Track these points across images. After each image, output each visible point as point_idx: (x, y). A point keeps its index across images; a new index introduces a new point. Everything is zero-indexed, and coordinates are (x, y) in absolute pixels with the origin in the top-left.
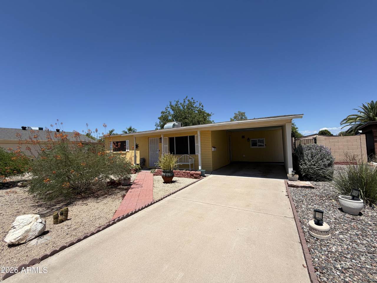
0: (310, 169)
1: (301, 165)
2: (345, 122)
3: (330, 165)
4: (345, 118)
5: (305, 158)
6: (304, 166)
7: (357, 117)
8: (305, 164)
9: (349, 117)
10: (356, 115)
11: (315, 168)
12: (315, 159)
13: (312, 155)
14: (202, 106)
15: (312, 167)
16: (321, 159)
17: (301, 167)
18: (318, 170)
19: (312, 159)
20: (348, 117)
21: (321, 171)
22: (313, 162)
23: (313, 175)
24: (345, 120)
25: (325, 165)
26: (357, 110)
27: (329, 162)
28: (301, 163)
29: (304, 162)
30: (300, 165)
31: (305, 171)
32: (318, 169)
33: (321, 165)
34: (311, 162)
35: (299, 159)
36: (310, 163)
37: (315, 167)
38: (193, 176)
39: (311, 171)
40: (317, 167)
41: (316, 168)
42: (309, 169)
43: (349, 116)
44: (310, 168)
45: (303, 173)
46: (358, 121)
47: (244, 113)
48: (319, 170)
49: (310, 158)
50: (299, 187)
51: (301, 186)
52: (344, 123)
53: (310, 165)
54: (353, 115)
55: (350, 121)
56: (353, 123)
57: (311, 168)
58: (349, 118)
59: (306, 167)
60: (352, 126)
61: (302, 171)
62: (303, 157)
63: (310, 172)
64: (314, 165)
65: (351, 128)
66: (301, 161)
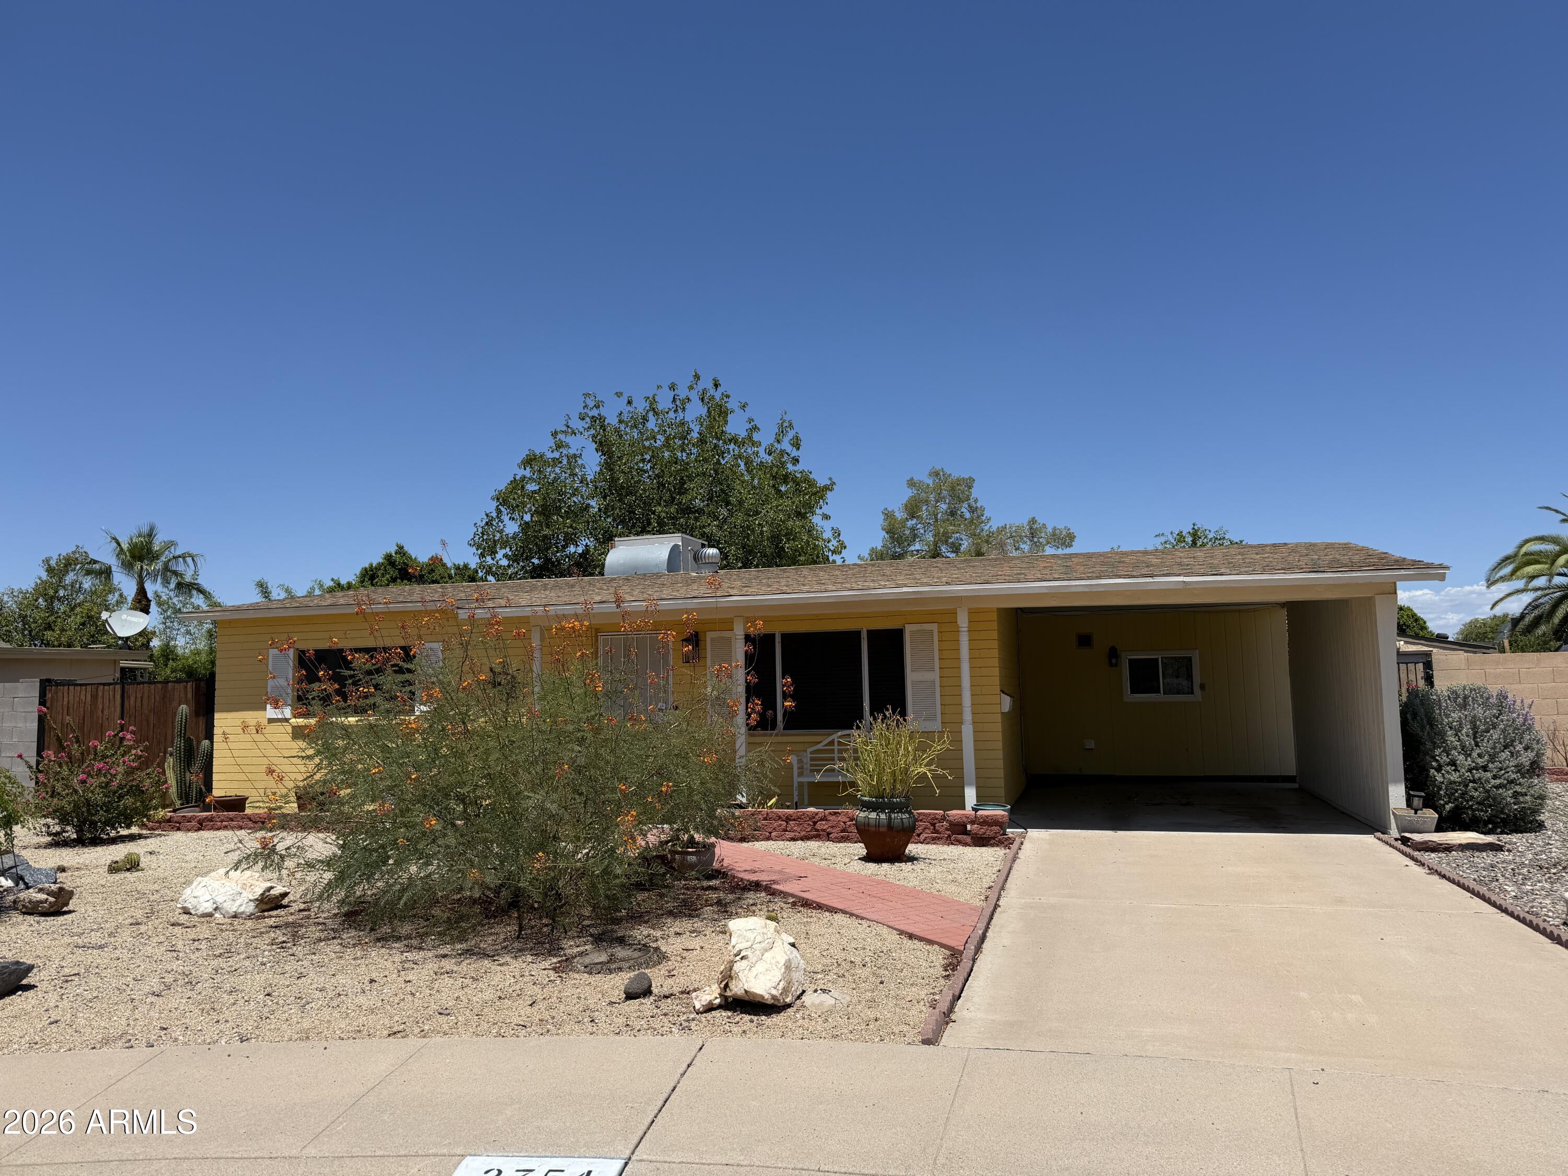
0: (1471, 785)
1: (1439, 769)
2: (1507, 570)
3: (1535, 769)
4: (1510, 551)
5: (1451, 738)
6: (1448, 772)
7: (1557, 548)
8: (1453, 763)
9: (1524, 550)
10: (1554, 540)
11: (1488, 781)
12: (1486, 746)
13: (1475, 728)
14: (796, 444)
15: (1477, 776)
16: (1506, 747)
17: (1439, 778)
18: (1497, 787)
19: (1477, 745)
20: (1521, 546)
21: (1510, 792)
22: (1480, 756)
23: (1482, 811)
24: (1506, 560)
25: (1519, 768)
26: (1557, 511)
27: (1531, 755)
28: (1437, 761)
29: (1447, 757)
30: (1432, 771)
31: (1453, 794)
32: (1498, 782)
33: (1508, 767)
34: (1475, 755)
35: (1429, 745)
36: (1469, 759)
37: (1489, 775)
38: (965, 832)
39: (1476, 794)
40: (1495, 777)
41: (1493, 781)
42: (1467, 786)
43: (1527, 541)
44: (1471, 781)
45: (1447, 803)
46: (1561, 570)
47: (969, 483)
48: (1500, 786)
49: (1469, 742)
50: (1453, 850)
51: (1460, 845)
52: (1503, 579)
53: (1470, 770)
54: (1542, 539)
55: (1530, 569)
56: (1541, 582)
57: (1474, 781)
58: (1526, 554)
59: (1454, 777)
60: (1539, 593)
61: (1442, 792)
62: (1442, 734)
63: (1472, 797)
64: (1485, 768)
65: (1532, 606)
66: (1437, 752)
